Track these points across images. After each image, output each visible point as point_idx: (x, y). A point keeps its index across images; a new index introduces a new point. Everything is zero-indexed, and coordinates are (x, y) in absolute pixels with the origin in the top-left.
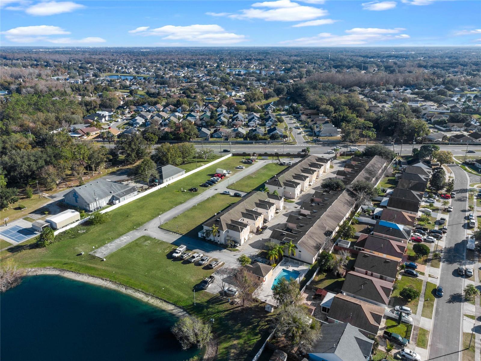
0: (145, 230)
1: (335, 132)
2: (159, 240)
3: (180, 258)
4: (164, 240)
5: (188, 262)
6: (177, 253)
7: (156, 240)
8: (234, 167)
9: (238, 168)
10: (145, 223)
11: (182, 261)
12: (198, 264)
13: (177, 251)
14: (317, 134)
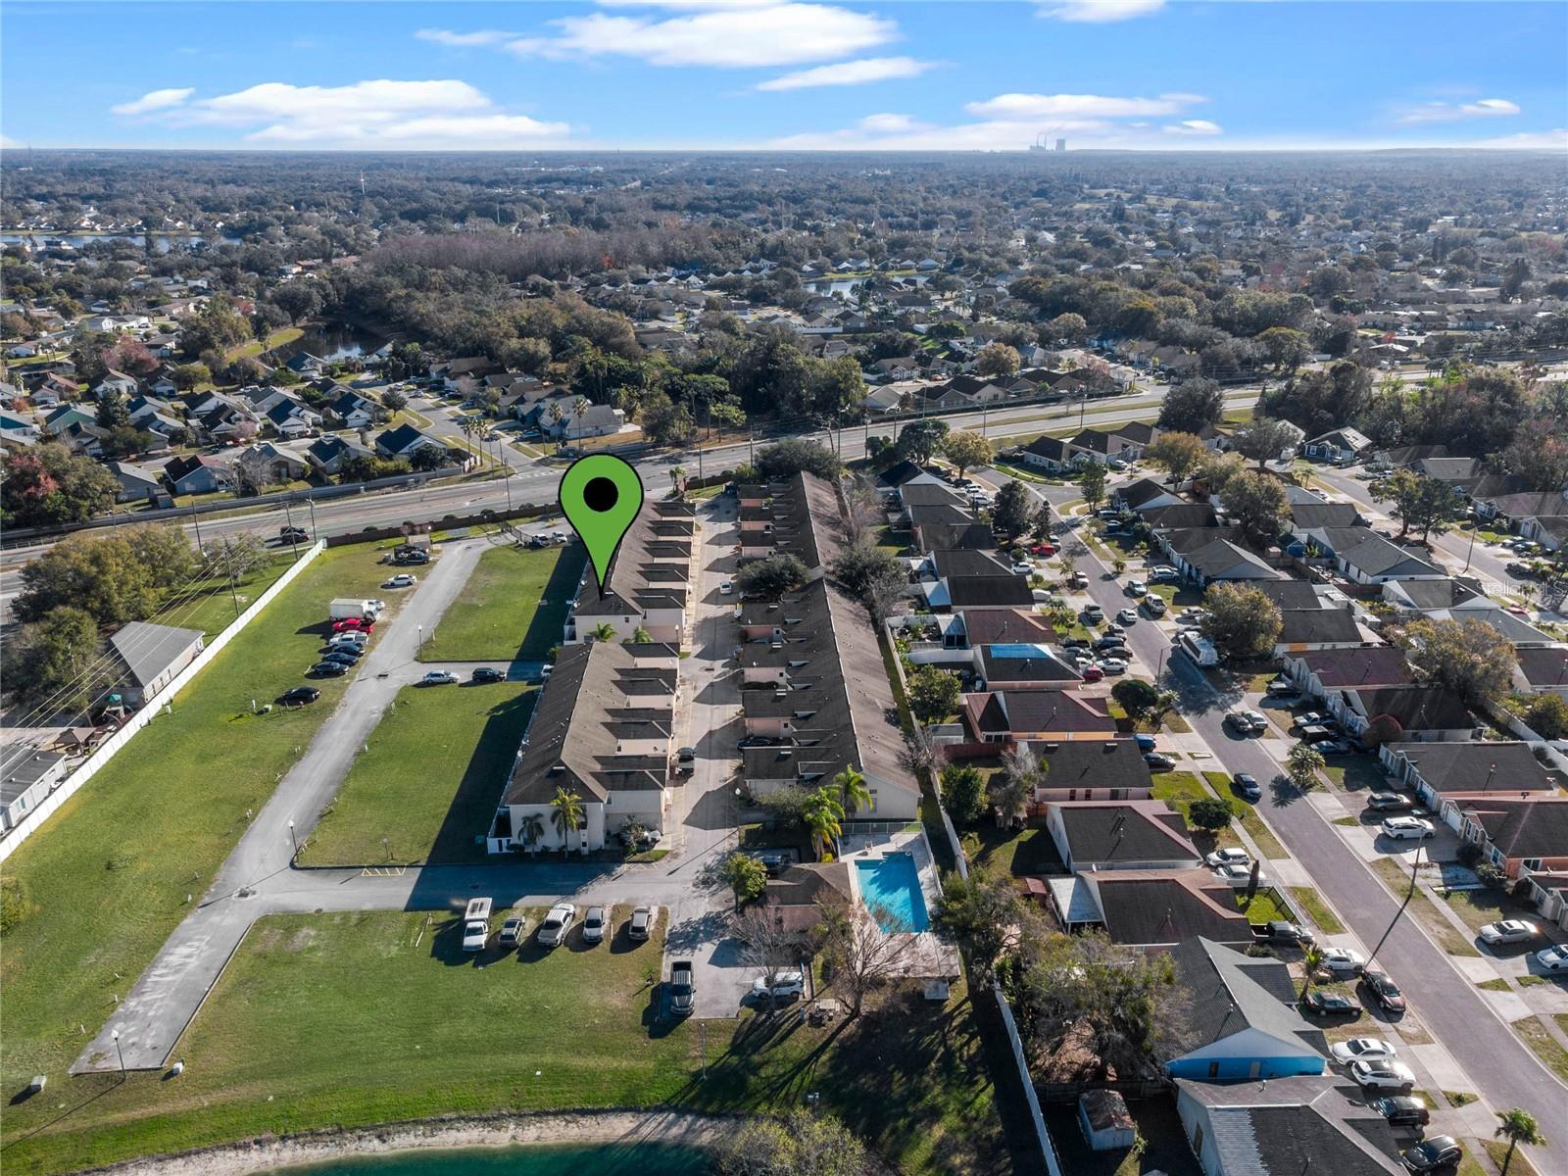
0: (243, 894)
1: (609, 421)
2: (346, 915)
3: (500, 948)
4: (368, 906)
5: (536, 949)
6: (476, 931)
7: (332, 915)
8: (377, 584)
9: (393, 585)
10: (215, 867)
11: (514, 955)
12: (581, 941)
13: (470, 925)
14: (554, 432)
